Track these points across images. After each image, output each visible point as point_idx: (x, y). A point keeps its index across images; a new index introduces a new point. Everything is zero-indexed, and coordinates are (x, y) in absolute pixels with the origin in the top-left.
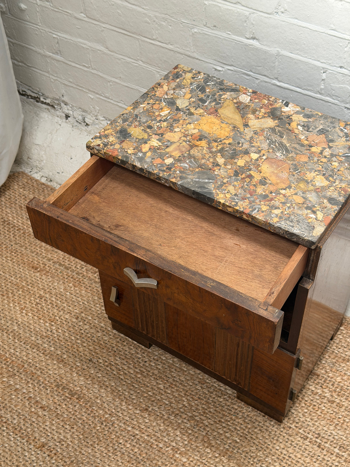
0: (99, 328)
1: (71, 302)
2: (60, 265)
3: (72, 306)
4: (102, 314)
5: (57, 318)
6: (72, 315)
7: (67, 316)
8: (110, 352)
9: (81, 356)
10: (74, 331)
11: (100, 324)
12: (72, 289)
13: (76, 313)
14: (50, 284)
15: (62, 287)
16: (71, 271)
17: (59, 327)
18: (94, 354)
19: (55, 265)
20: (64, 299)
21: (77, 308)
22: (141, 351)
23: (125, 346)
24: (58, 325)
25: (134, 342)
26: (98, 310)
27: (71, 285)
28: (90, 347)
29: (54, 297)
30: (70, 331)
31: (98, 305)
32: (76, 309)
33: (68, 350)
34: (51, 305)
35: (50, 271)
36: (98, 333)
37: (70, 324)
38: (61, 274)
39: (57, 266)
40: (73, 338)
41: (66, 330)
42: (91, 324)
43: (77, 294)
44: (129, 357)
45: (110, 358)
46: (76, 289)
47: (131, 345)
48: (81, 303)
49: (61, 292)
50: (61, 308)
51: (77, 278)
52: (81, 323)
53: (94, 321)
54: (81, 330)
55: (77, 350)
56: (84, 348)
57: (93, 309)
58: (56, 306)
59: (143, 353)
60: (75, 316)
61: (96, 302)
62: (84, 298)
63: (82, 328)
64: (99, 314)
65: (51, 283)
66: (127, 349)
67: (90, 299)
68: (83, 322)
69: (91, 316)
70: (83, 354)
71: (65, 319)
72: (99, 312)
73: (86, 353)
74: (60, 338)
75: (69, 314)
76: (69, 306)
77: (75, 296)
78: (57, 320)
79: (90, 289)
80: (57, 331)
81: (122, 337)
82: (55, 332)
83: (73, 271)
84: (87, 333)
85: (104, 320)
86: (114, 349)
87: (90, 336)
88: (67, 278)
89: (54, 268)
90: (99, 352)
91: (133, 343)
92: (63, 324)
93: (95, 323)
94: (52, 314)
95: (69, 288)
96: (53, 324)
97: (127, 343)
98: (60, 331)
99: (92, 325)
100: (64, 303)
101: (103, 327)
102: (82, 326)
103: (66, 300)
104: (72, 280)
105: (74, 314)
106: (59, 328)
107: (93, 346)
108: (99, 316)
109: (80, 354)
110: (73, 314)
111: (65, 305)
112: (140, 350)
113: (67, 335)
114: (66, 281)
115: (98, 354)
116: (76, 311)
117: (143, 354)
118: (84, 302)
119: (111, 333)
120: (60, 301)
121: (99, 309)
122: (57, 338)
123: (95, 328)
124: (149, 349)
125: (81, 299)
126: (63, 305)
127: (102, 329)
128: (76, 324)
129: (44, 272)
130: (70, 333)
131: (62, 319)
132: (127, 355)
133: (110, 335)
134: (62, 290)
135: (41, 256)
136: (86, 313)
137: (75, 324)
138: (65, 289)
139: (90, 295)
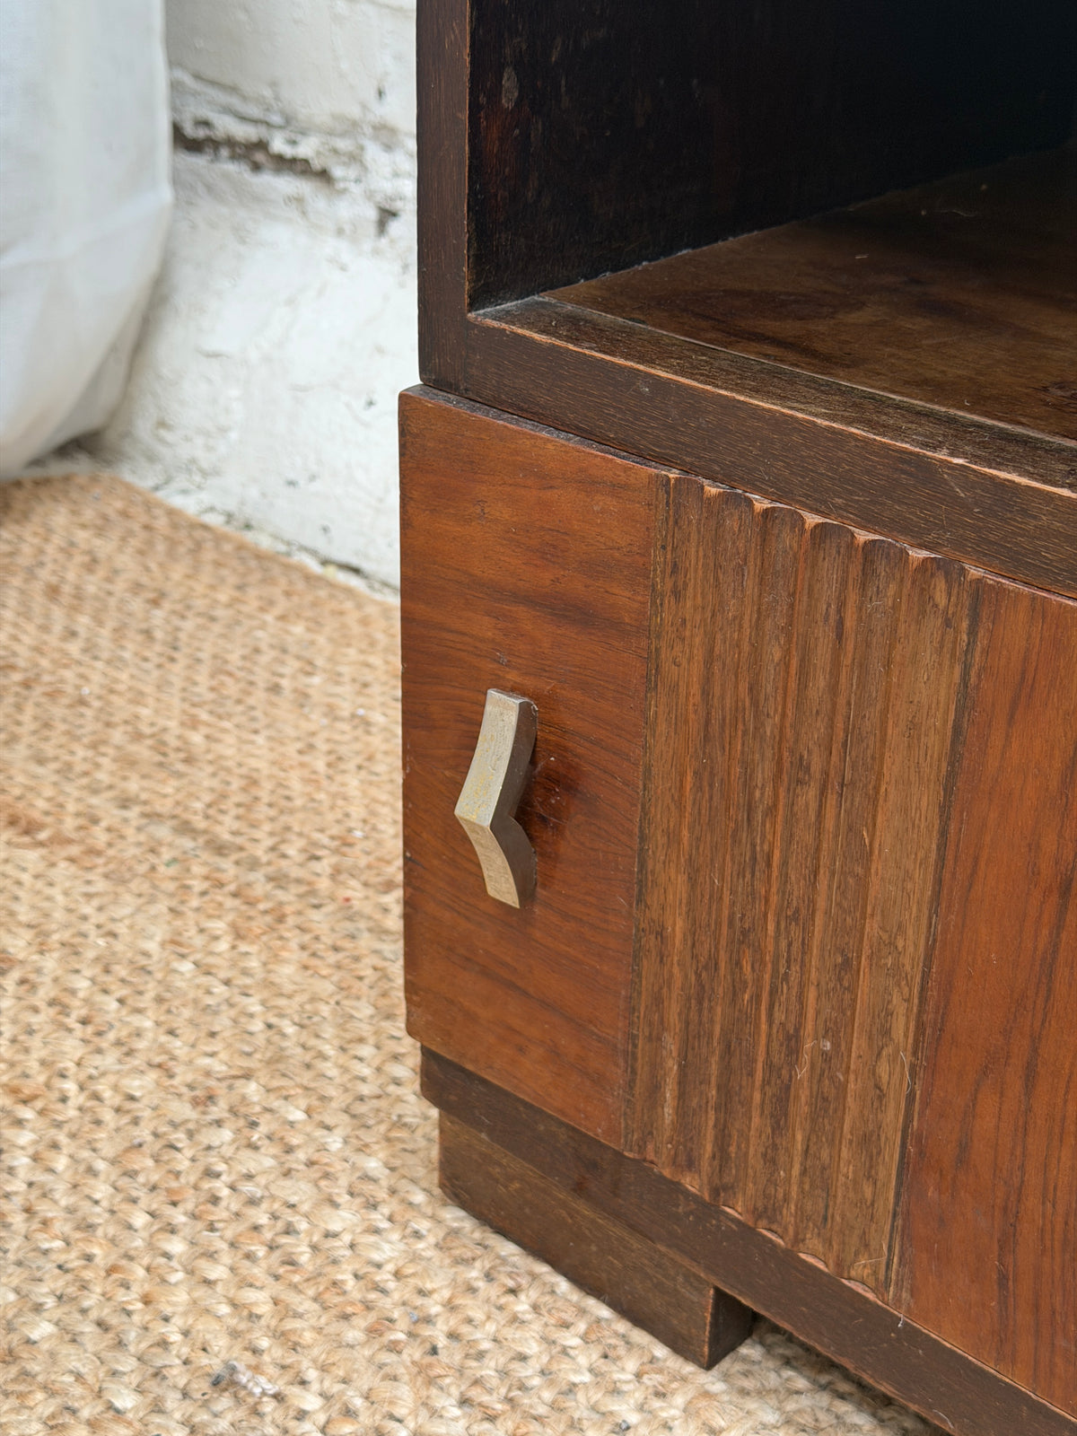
0: (344, 1181)
1: (187, 1013)
2: (185, 828)
3: (188, 1034)
4: (383, 1103)
5: (70, 1087)
6: (176, 1082)
7: (135, 1085)
8: (394, 1348)
9: (164, 1344)
10: (155, 1178)
11: (355, 1158)
12: (223, 946)
13: (208, 1074)
14: (87, 909)
15: (160, 932)
16: (237, 863)
17: (62, 1138)
18: (264, 1343)
19: (153, 829)
20: (152, 990)
21: (216, 1045)
22: (639, 1376)
23: (515, 1320)
24: (59, 1125)
25: (591, 1303)
26: (363, 1080)
27: (219, 926)
28: (250, 1295)
29: (88, 973)
30: (132, 1174)
31: (366, 1051)
32: (212, 1055)
33: (72, 1290)
34: (52, 1011)
35: (111, 852)
36: (327, 1210)
37: (143, 1133)
38: (172, 871)
39: (163, 832)
40: (140, 1220)
41: (101, 1165)
42: (289, 1150)
43: (245, 972)
44: (542, 1410)
45: (384, 1390)
46: (243, 947)
47: (566, 1325)
48: (257, 1026)
49: (146, 954)
50: (111, 1036)
51: (267, 897)
52: (226, 1134)
53: (319, 1133)
54: (210, 1174)
55: (147, 1300)
56: (201, 1292)
57: (330, 1069)
58: (85, 1022)
59: (660, 1395)
60: (191, 1087)
61: (366, 1029)
62: (282, 1002)
63: (221, 1167)
64: (361, 1099)
65: (96, 902)
66: (532, 1348)
67: (325, 1010)
68: (238, 1131)
69: (303, 1103)
70: (186, 1333)
71: (117, 1100)
72: (365, 1090)
73: (206, 1329)
74: (44, 1209)
75: (153, 1075)
76: (171, 1032)
77: (227, 983)
78: (64, 1100)
79: (333, 958)
80: (36, 1158)
81: (504, 1261)
82: (22, 1161)
83: (254, 864)
84: (253, 1202)
85: (388, 1140)
86: (426, 1331)
87: (264, 1219)
88: (204, 893)
89: (142, 838)
90: (308, 1337)
91: (582, 1312)
92: (98, 1122)
93: (323, 1148)
94: (43, 1063)
95: (199, 941)
96: (27, 1113)
97: (535, 1308)
98: (61, 1163)
99: (301, 1155)
100: (139, 1011)
101: (375, 1181)
102: (228, 1151)
103: (159, 1000)
104: (230, 903)
105: (189, 1078)
106: (55, 1146)
107: (277, 1288)
108: (361, 1109)
109: (162, 1329)
110: (183, 1076)
111: (148, 1024)
112: (632, 1365)
113: (101, 1190)
114: (195, 902)
115: (295, 1347)
116: (207, 1061)
117: (656, 1404)
118: (273, 1020)
119: (423, 1225)
120: (121, 1001)
121: (366, 1071)
122: (18, 1201)
123: (314, 1173)
124: (709, 1366)
125: (263, 1003)
126: (137, 1021)
127: (368, 1188)
128: (191, 1134)
129: (74, 850)
130: (124, 1182)
131: (96, 1097)
132: (523, 1387)
133: (417, 1235)
134: (152, 946)
135: (85, 781)
136: (275, 1083)
137: (179, 1137)
138: (175, 943)
139: (326, 988)
